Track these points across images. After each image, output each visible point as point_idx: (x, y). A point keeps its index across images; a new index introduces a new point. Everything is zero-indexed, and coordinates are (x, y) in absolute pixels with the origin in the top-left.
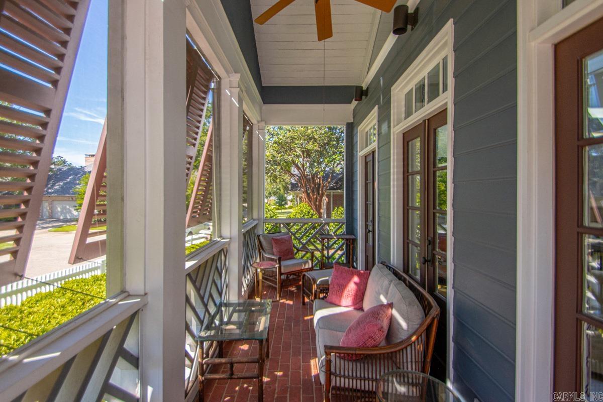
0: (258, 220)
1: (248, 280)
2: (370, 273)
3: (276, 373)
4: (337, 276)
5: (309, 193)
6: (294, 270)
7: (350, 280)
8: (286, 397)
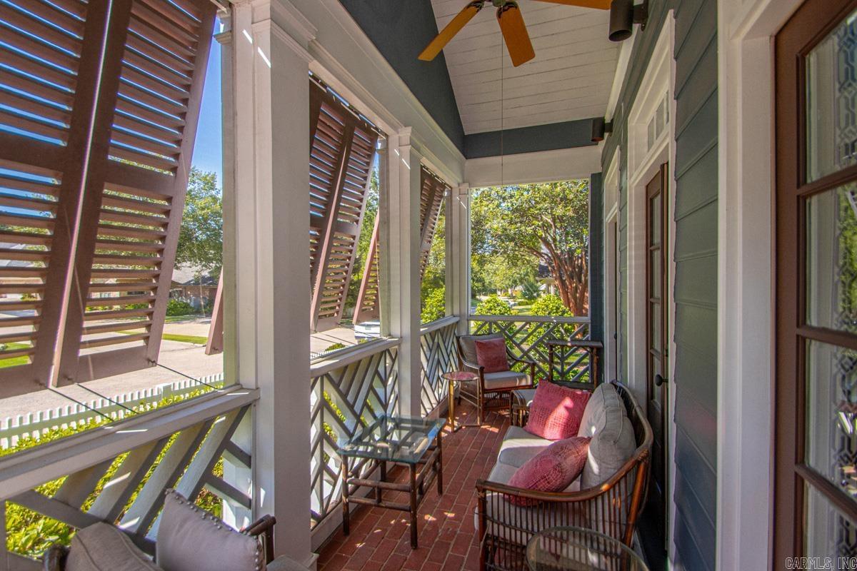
0: (460, 316)
1: (439, 395)
2: (591, 395)
3: (446, 513)
4: (540, 396)
5: (565, 281)
6: (503, 387)
7: (559, 403)
8: (450, 544)
